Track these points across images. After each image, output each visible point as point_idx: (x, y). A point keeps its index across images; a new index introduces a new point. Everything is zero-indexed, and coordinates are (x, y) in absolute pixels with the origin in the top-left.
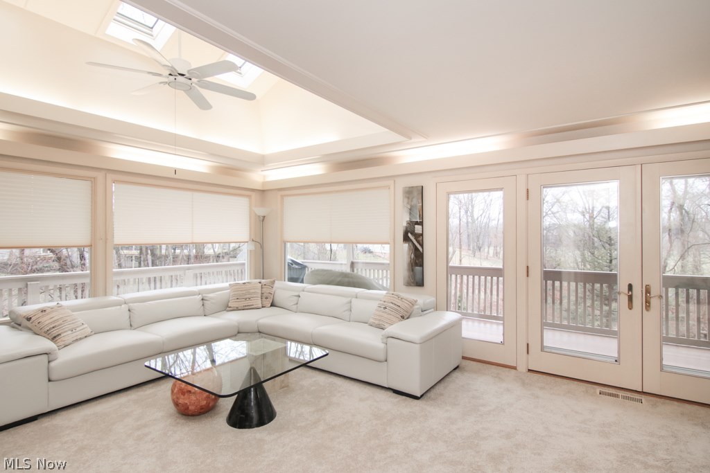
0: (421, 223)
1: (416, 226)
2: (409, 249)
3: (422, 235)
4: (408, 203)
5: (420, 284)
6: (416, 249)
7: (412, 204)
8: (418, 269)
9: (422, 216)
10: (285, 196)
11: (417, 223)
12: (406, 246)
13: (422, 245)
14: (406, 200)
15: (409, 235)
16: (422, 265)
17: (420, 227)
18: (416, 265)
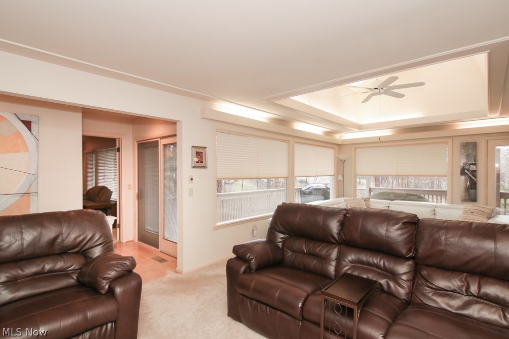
0: (475, 164)
1: (471, 166)
2: (466, 180)
3: (476, 171)
4: (464, 152)
5: (474, 199)
6: (471, 179)
7: (468, 152)
8: (472, 191)
9: (475, 160)
10: (359, 148)
11: (472, 164)
12: (463, 178)
13: (475, 177)
14: (463, 151)
15: (466, 171)
16: (475, 189)
17: (474, 166)
18: (471, 188)
